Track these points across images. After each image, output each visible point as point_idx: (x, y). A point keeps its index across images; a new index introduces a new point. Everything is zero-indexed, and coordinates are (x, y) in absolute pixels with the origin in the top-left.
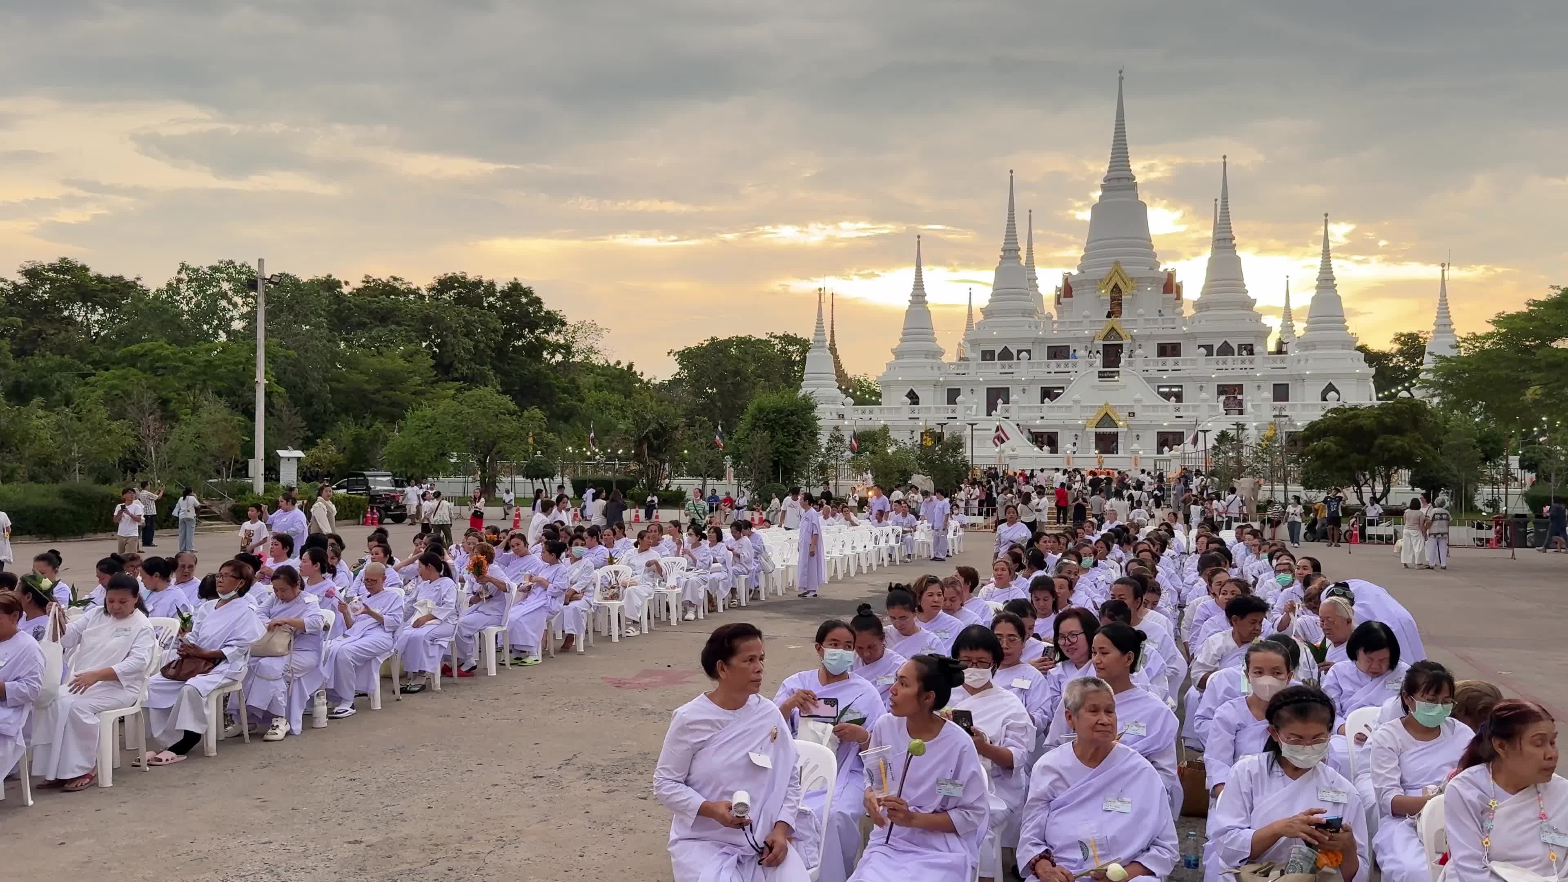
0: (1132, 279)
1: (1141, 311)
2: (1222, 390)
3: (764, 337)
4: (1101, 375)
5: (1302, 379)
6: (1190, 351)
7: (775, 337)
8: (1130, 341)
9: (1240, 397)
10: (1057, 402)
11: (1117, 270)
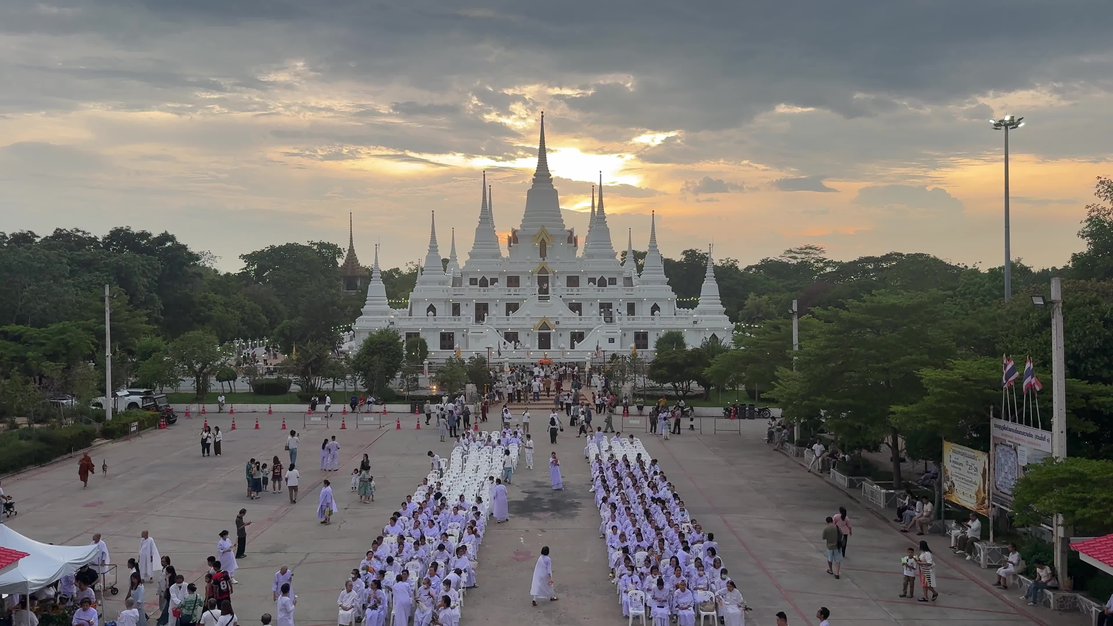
0: (552, 235)
1: (558, 257)
2: (602, 306)
3: (307, 244)
4: (540, 298)
5: (641, 300)
6: (583, 282)
7: (314, 244)
8: (552, 275)
9: (611, 310)
10: (517, 314)
11: (543, 231)
